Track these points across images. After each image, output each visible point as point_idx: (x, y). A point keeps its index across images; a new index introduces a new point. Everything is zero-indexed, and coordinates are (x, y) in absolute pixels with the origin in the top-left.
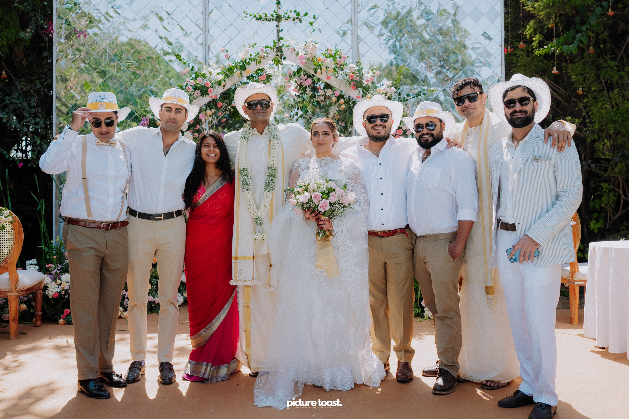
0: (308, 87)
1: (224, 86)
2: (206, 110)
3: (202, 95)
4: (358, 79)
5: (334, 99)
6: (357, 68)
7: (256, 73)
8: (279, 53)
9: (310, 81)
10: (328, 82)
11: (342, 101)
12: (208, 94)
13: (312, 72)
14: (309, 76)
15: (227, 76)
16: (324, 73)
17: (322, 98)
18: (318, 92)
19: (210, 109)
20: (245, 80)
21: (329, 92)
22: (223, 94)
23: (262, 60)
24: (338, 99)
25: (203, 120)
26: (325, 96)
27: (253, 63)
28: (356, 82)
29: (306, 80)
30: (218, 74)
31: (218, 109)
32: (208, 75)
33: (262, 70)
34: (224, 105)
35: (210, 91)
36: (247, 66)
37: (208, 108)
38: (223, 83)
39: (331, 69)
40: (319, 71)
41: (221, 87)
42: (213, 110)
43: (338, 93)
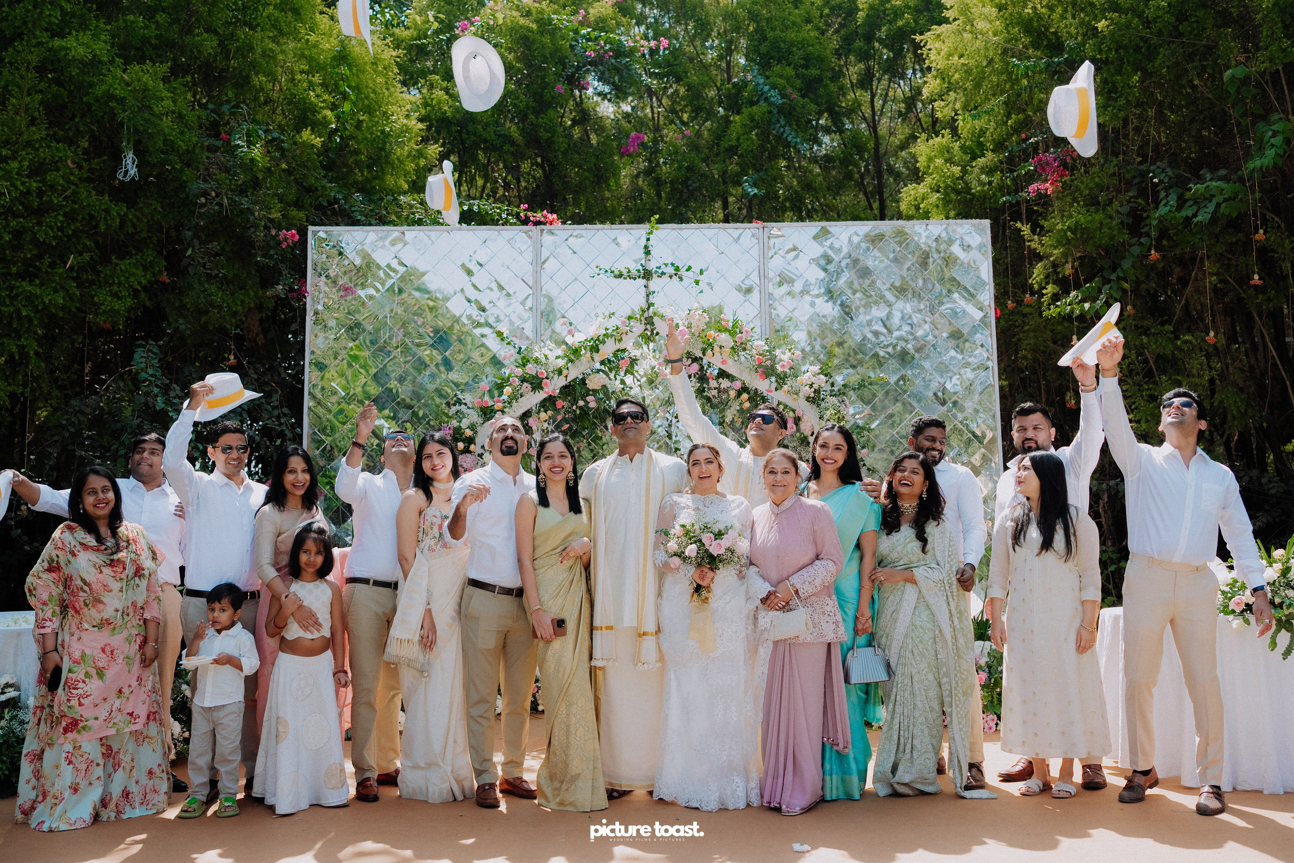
1: (566, 376)
2: (538, 413)
3: (534, 389)
4: (769, 363)
5: (733, 394)
6: (766, 348)
7: (615, 355)
8: (648, 326)
9: (696, 366)
10: (724, 367)
11: (745, 396)
12: (542, 388)
13: (699, 354)
14: (696, 360)
15: (572, 361)
16: (717, 354)
17: (715, 392)
18: (708, 383)
19: (546, 411)
20: (598, 366)
21: (725, 383)
22: (565, 387)
23: (624, 336)
24: (739, 394)
25: (534, 428)
26: (719, 390)
27: (610, 342)
28: (766, 367)
30: (557, 358)
31: (557, 411)
32: (543, 360)
33: (624, 350)
34: (566, 404)
35: (546, 384)
36: (600, 346)
37: (542, 410)
38: (565, 372)
39: (727, 350)
40: (709, 352)
41: (562, 378)
42: (550, 413)
43: (738, 385)
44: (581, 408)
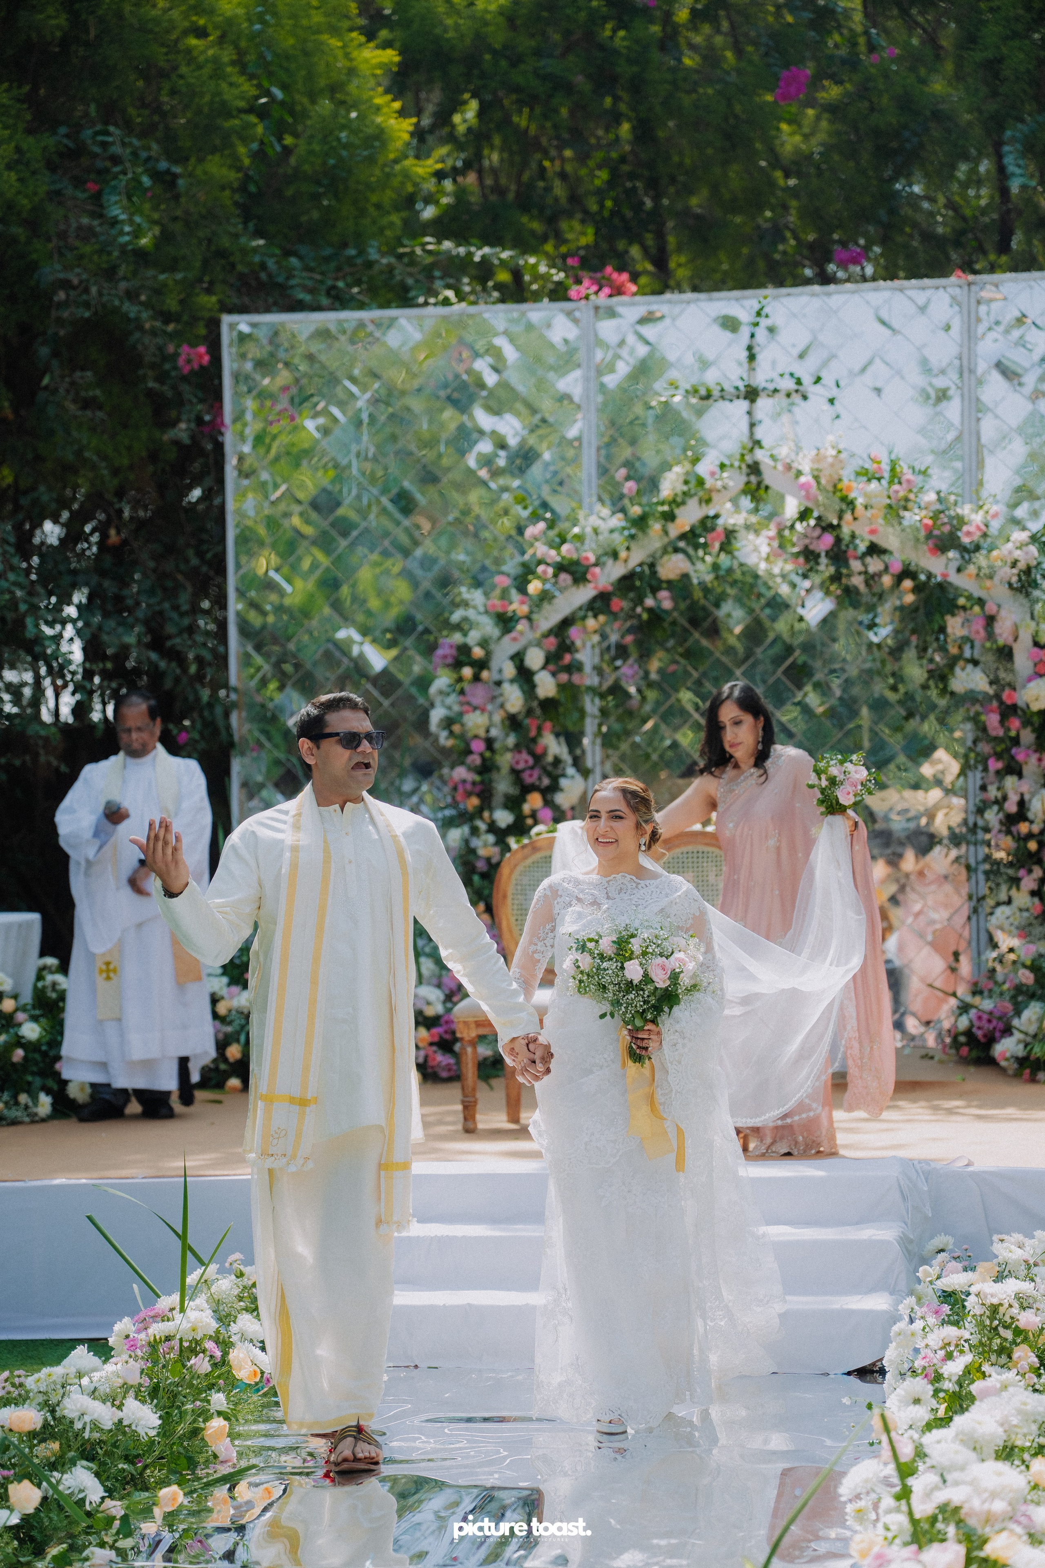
0: (823, 554)
1: (626, 561)
2: (584, 618)
3: (576, 583)
4: (946, 528)
5: (888, 580)
7: (702, 524)
8: (753, 479)
9: (828, 540)
10: (874, 539)
11: (908, 584)
12: (589, 581)
13: (833, 519)
14: (828, 529)
15: (634, 537)
16: (863, 518)
17: (858, 579)
18: (849, 566)
19: (596, 617)
20: (674, 542)
21: (876, 564)
22: (624, 578)
23: (715, 496)
24: (899, 578)
25: (578, 643)
26: (865, 575)
27: (692, 503)
28: (943, 536)
29: (819, 538)
30: (612, 531)
31: (613, 615)
32: (591, 536)
33: (716, 517)
34: (626, 604)
35: (595, 574)
36: (677, 511)
37: (590, 614)
38: (623, 554)
39: (878, 511)
40: (849, 515)
41: (620, 563)
42: (602, 619)
43: (897, 566)
44: (650, 610)
